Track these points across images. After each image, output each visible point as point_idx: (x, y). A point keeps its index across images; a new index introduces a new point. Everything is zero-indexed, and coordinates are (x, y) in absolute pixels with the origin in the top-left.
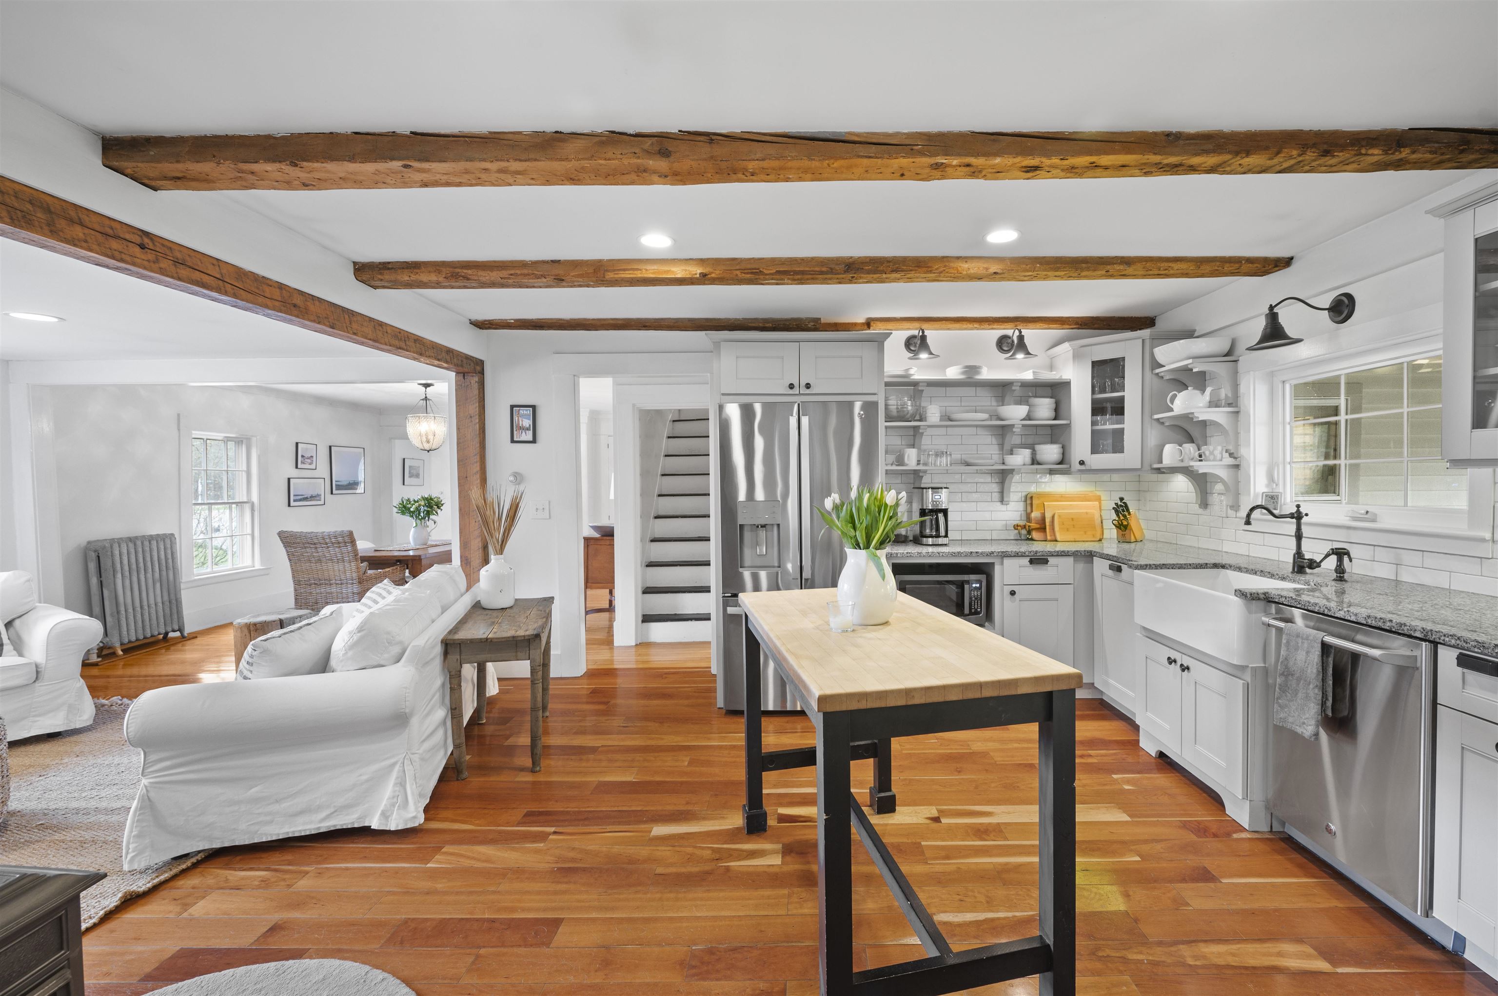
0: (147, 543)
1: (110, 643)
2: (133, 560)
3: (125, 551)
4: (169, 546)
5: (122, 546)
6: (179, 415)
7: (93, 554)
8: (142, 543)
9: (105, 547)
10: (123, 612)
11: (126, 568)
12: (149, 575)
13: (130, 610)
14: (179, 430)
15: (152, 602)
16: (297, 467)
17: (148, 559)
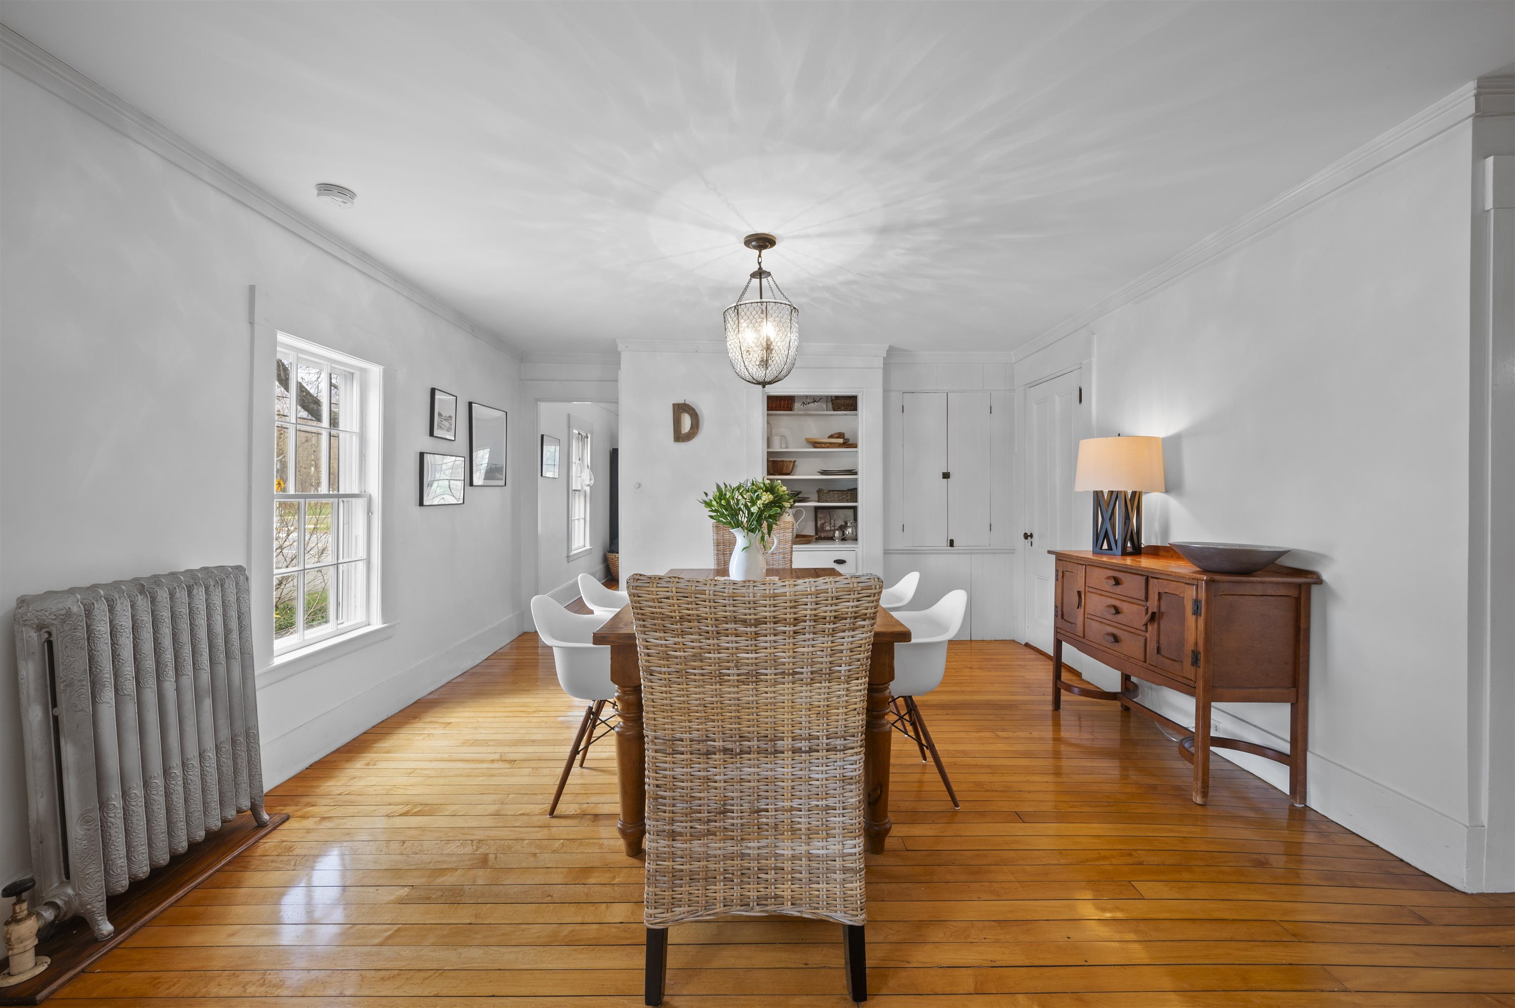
0: (182, 595)
1: (76, 903)
2: (148, 647)
3: (125, 622)
4: (232, 598)
5: (119, 607)
6: (252, 289)
7: (34, 635)
8: (172, 596)
9: (69, 614)
10: (116, 802)
11: (129, 670)
12: (187, 681)
13: (137, 791)
14: (252, 323)
15: (192, 752)
16: (431, 434)
17: (185, 637)
